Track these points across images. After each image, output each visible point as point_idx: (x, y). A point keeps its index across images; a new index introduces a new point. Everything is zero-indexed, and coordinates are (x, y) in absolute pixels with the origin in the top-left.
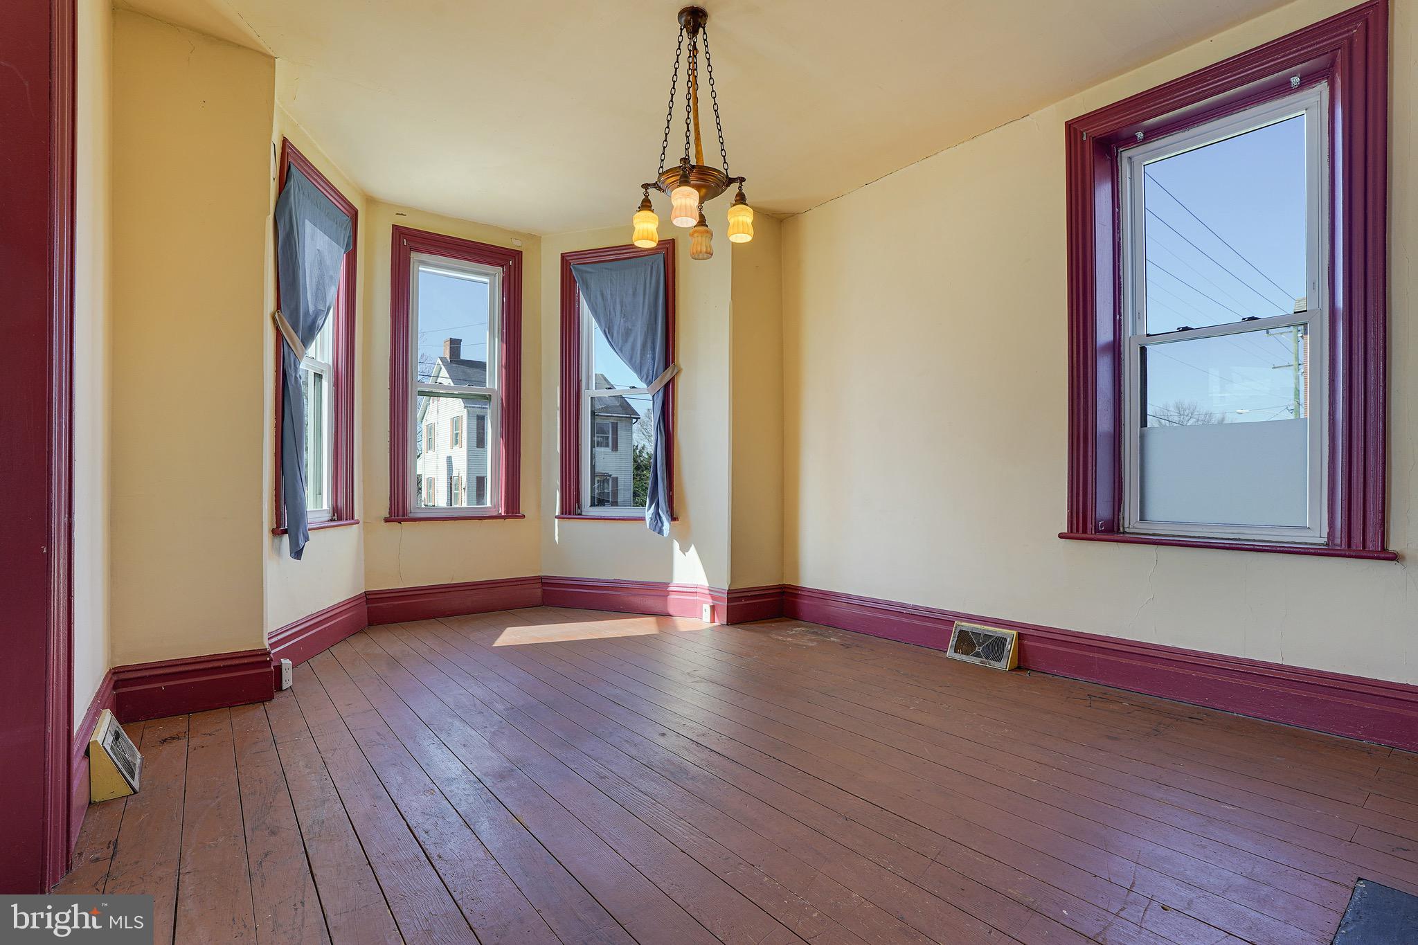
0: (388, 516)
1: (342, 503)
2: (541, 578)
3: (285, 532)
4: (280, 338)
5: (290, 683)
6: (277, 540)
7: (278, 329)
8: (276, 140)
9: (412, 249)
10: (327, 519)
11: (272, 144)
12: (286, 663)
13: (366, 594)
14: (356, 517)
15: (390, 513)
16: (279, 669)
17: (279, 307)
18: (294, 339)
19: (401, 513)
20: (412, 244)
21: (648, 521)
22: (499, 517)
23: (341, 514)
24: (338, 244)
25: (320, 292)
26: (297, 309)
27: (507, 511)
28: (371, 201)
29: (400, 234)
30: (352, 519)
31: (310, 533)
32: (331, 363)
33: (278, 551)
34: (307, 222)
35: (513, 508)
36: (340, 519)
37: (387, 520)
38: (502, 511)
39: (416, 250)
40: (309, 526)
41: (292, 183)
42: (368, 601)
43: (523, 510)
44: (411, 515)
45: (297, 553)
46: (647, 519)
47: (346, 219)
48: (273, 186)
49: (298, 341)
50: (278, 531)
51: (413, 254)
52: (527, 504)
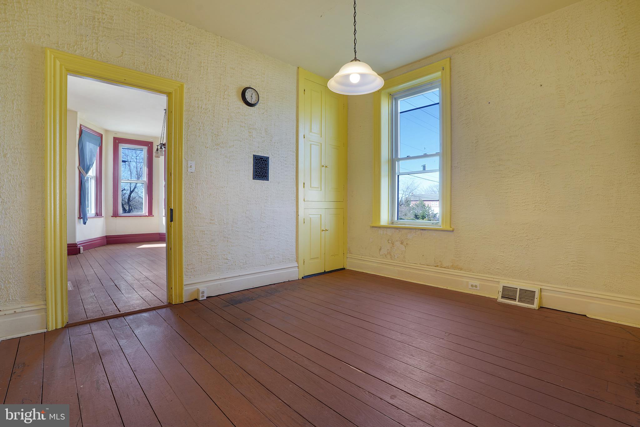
0: (112, 215)
1: (98, 212)
2: (159, 233)
3: (82, 218)
4: (80, 172)
5: (82, 252)
6: (79, 220)
7: (79, 170)
8: (78, 126)
9: (119, 143)
10: (94, 215)
11: (77, 128)
12: (81, 248)
13: (106, 236)
14: (103, 215)
15: (113, 215)
16: (79, 249)
17: (80, 165)
18: (83, 172)
19: (116, 215)
20: (120, 142)
22: (146, 216)
23: (98, 214)
24: (96, 145)
25: (91, 160)
26: (84, 165)
27: (149, 214)
28: (107, 131)
29: (115, 139)
31: (88, 219)
32: (95, 175)
33: (80, 223)
34: (87, 142)
35: (150, 213)
36: (98, 216)
37: (112, 217)
38: (147, 214)
39: (120, 143)
40: (88, 217)
41: (83, 135)
43: (153, 214)
44: (119, 215)
45: (85, 223)
47: (99, 138)
48: (78, 136)
49: (85, 173)
50: (80, 218)
51: (120, 144)
52: (154, 212)
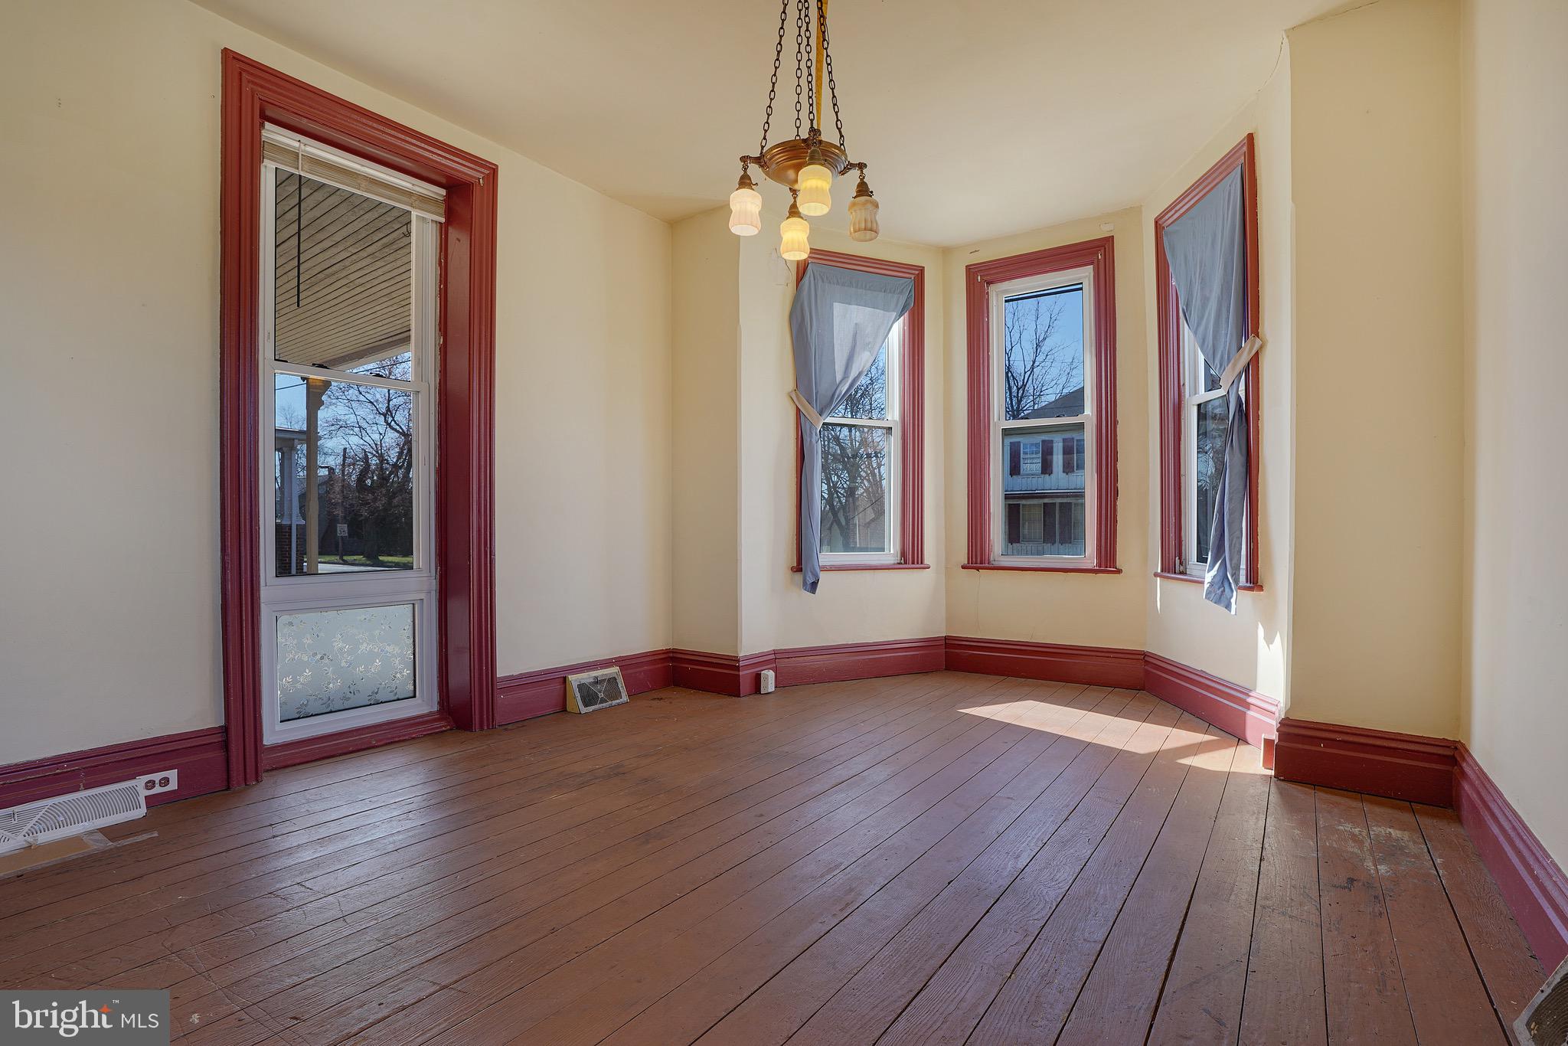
2: (1145, 654)
10: (896, 562)
14: (926, 561)
21: (1206, 586)
27: (1099, 564)
30: (922, 563)
42: (947, 645)
43: (1120, 562)
46: (1206, 583)
52: (1125, 554)
